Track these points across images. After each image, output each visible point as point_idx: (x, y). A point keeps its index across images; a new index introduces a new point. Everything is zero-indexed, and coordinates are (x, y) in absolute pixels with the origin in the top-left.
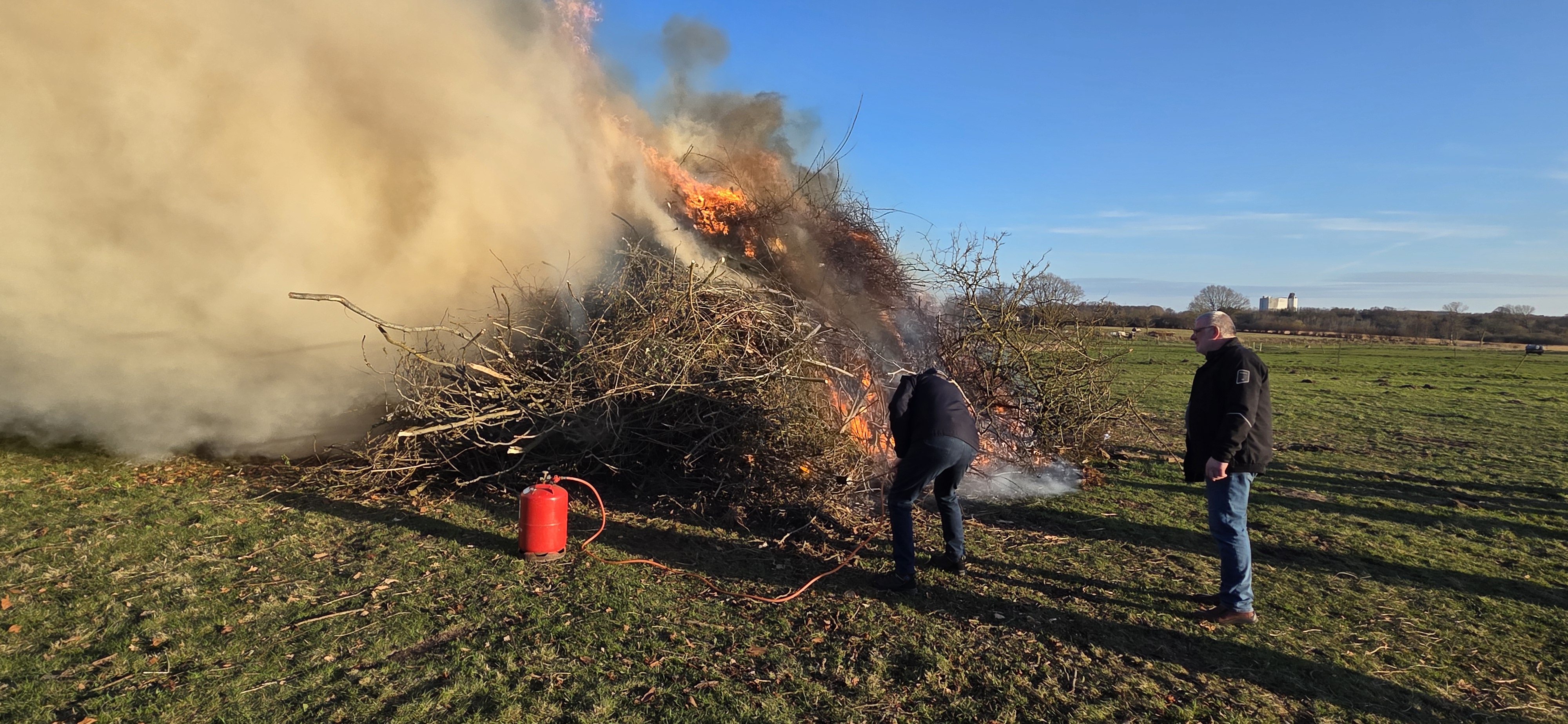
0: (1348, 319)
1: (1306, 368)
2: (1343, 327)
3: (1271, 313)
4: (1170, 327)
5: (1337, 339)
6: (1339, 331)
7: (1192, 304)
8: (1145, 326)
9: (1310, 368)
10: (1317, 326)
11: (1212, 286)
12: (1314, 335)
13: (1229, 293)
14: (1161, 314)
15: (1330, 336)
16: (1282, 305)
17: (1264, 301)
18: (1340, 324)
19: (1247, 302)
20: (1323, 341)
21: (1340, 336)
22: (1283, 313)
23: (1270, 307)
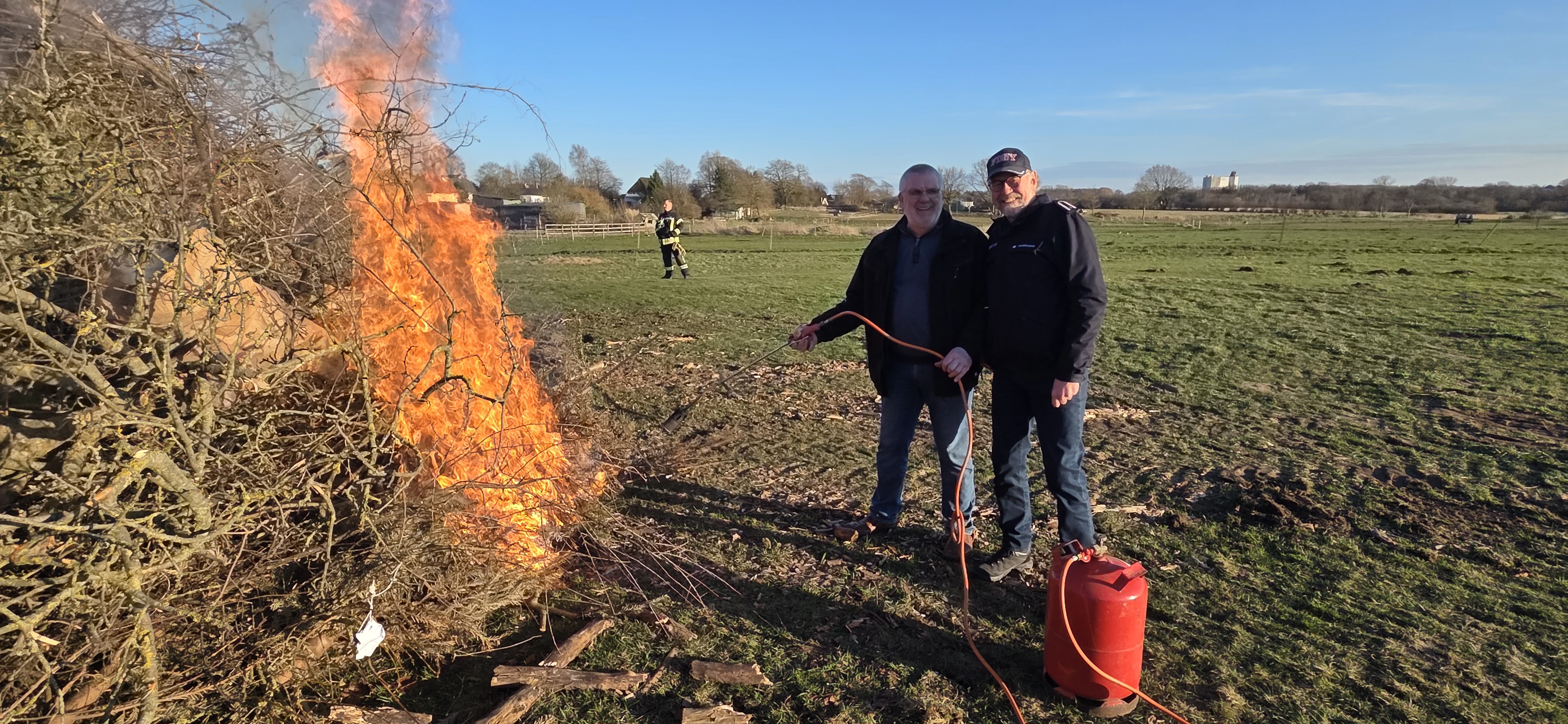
0: (1285, 195)
1: (1245, 248)
2: (1279, 202)
3: (1212, 191)
4: (1116, 208)
5: (1273, 214)
6: (1276, 206)
7: (1138, 185)
8: (1091, 207)
9: (1249, 247)
10: (1256, 202)
11: (1158, 166)
12: (1252, 211)
13: (1174, 172)
14: (1109, 195)
15: (1267, 212)
16: (1224, 183)
17: (1207, 180)
18: (1278, 199)
19: (1190, 180)
20: (1260, 217)
21: (1276, 212)
22: (1224, 191)
23: (1213, 185)
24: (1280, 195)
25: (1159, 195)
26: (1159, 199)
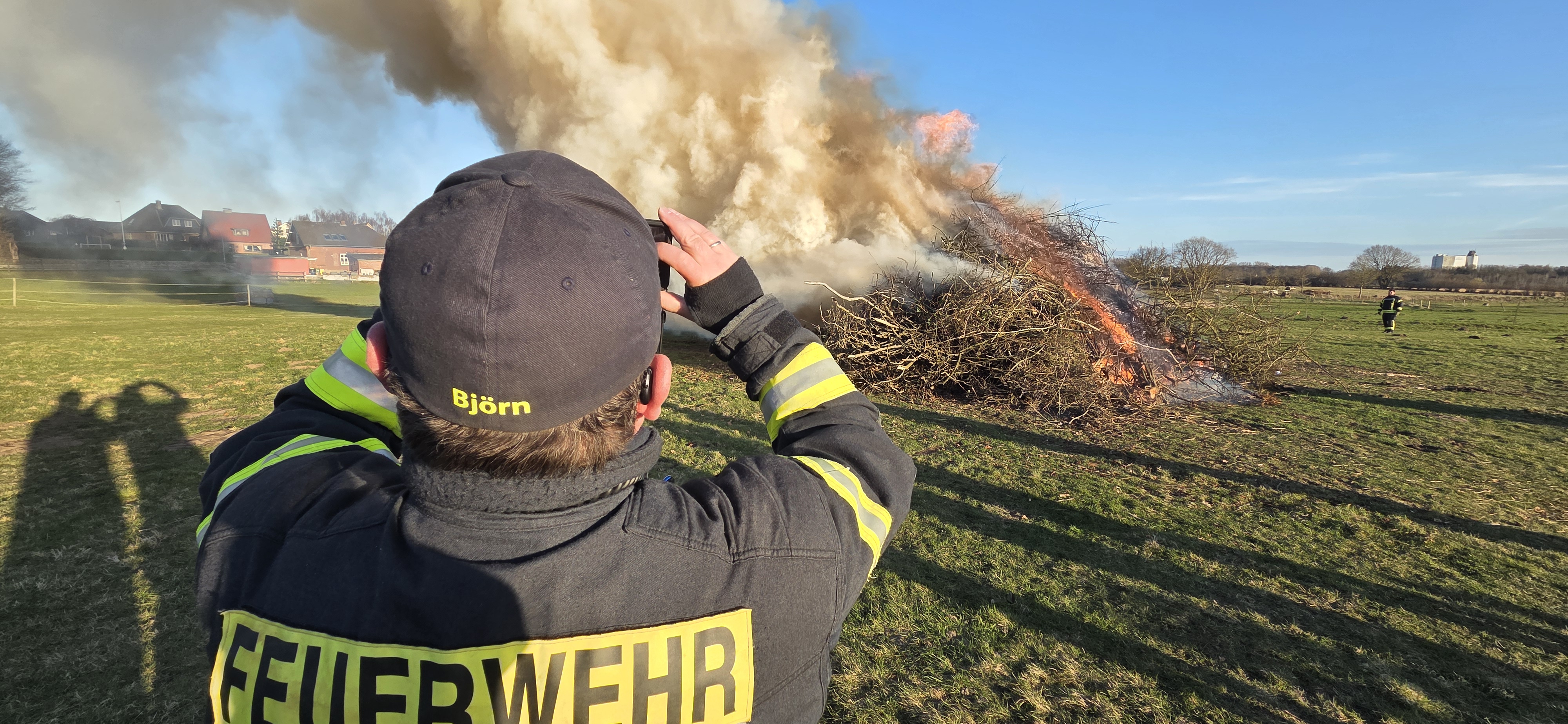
0: (1540, 276)
1: (1477, 326)
2: (1532, 284)
3: (1444, 271)
4: (1327, 285)
5: (1523, 297)
6: (1527, 289)
7: (1354, 264)
8: (1300, 284)
9: (1482, 326)
10: (1501, 282)
11: (1378, 246)
12: (1495, 293)
13: (1397, 252)
14: (1318, 273)
15: (1514, 294)
16: (1460, 262)
17: (1437, 259)
18: (1530, 281)
19: (1417, 260)
20: (1505, 299)
21: (1527, 294)
22: (1459, 270)
23: (1445, 265)
24: (1534, 276)
25: (1379, 274)
26: (1379, 279)
